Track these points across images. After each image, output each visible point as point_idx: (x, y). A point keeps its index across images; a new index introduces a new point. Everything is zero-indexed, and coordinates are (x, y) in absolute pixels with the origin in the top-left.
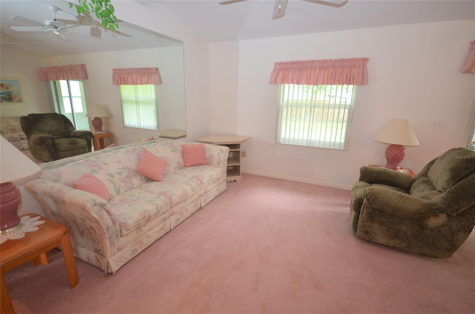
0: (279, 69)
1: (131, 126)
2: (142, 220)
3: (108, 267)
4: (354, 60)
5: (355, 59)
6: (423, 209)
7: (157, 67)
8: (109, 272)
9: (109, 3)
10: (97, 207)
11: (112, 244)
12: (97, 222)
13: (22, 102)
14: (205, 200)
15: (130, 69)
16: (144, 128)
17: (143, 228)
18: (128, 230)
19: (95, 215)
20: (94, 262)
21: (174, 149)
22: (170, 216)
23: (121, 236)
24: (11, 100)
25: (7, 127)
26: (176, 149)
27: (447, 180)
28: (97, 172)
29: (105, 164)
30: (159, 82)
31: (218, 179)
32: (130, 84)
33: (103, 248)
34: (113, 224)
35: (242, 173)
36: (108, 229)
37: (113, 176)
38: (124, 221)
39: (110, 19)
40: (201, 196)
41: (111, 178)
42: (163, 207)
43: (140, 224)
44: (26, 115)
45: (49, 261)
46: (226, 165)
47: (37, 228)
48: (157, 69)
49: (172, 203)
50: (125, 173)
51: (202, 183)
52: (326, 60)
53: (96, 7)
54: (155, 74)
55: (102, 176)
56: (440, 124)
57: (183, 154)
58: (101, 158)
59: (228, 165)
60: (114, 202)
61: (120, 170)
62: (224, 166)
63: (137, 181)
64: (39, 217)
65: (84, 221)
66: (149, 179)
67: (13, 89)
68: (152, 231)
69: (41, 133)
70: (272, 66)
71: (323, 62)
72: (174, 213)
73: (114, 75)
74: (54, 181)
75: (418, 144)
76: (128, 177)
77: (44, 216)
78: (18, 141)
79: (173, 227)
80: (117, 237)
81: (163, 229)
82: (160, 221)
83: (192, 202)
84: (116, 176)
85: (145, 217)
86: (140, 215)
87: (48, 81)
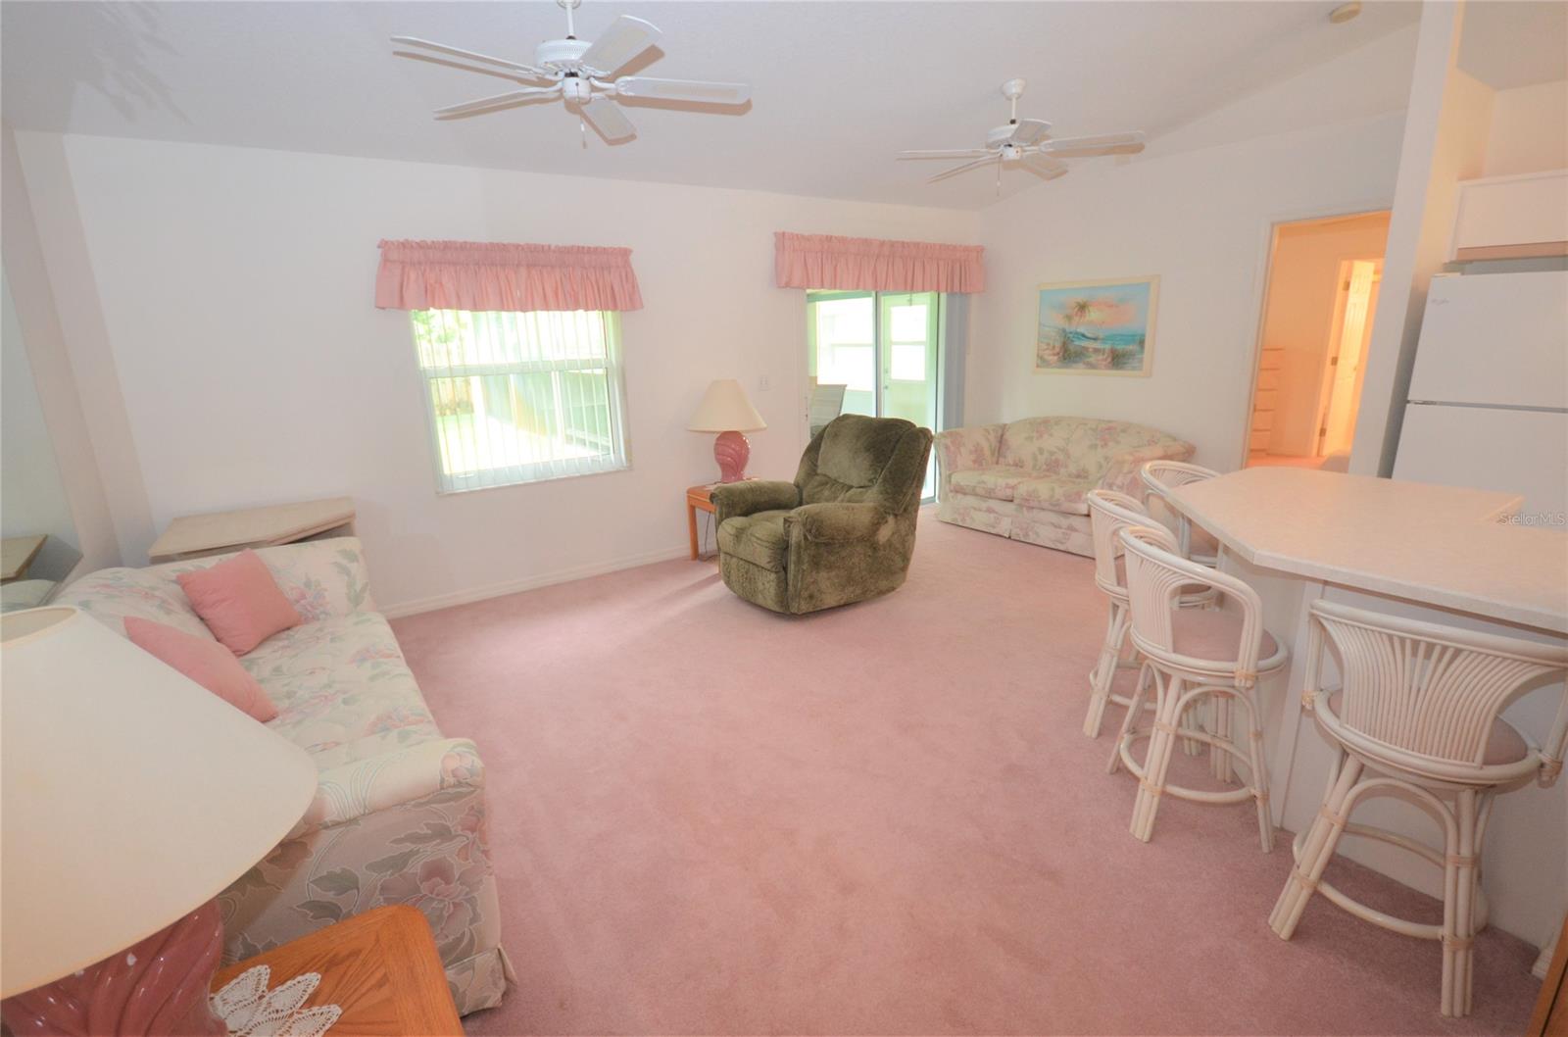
0: (402, 262)
6: (875, 516)
27: (871, 466)
70: (374, 253)
75: (765, 425)
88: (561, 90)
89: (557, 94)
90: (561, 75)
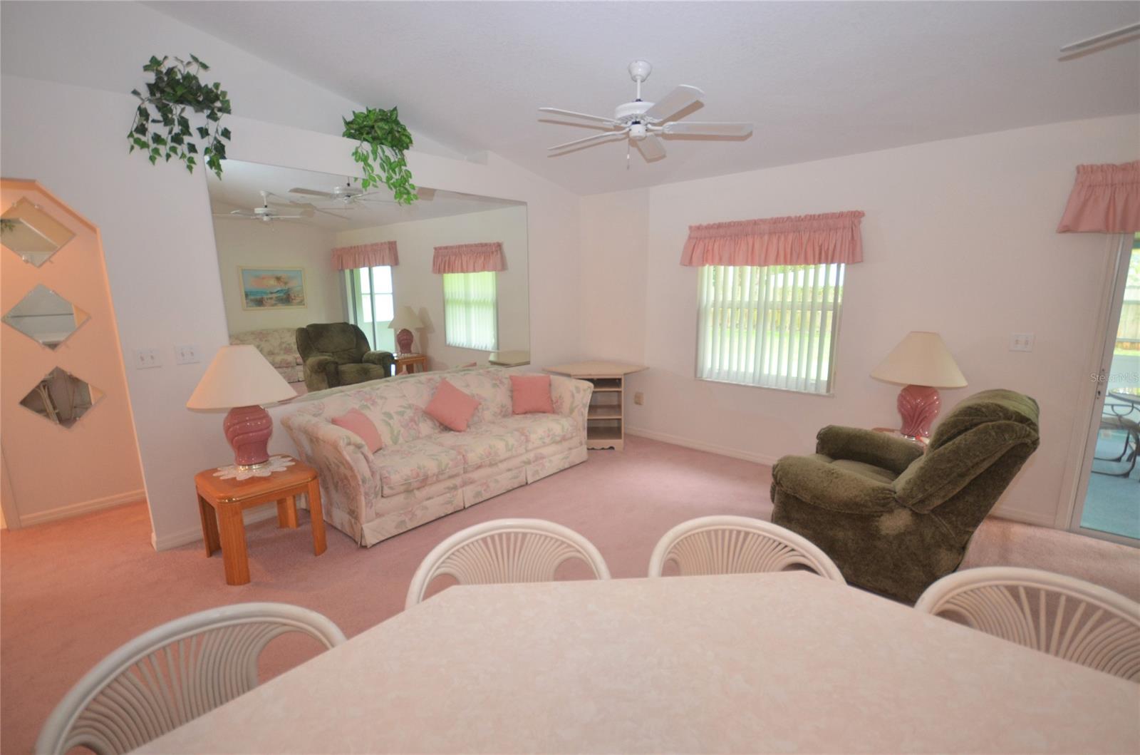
0: (697, 238)
1: (457, 345)
2: (414, 478)
3: (362, 536)
4: (833, 216)
5: (834, 214)
6: (863, 496)
7: (500, 242)
8: (363, 544)
9: (403, 168)
10: (351, 448)
11: (369, 504)
12: (351, 469)
13: (304, 305)
14: (537, 472)
15: (460, 247)
16: (476, 348)
17: (416, 492)
18: (391, 488)
19: (348, 458)
20: (347, 530)
21: (498, 382)
22: (464, 484)
23: (382, 496)
24: (289, 301)
25: (280, 345)
26: (501, 382)
28: (369, 408)
29: (382, 398)
30: (501, 267)
31: (564, 439)
32: (458, 272)
33: (357, 507)
34: (372, 476)
35: (625, 434)
36: (364, 481)
37: (390, 417)
38: (387, 475)
39: (406, 189)
40: (529, 463)
41: (387, 419)
42: (450, 466)
43: (410, 483)
44: (304, 326)
45: (298, 525)
46: (586, 418)
47: (285, 469)
48: (499, 246)
49: (467, 464)
50: (409, 413)
51: (527, 441)
52: (780, 218)
53: (387, 177)
54: (495, 253)
55: (375, 415)
56: (1027, 343)
57: (512, 391)
58: (378, 389)
59: (590, 418)
60: (385, 453)
61: (403, 409)
62: (582, 416)
63: (426, 427)
64: (290, 459)
65: (338, 467)
66: (446, 428)
67: (294, 284)
68: (431, 501)
69: (322, 355)
70: (686, 233)
71: (775, 223)
72: (472, 482)
73: (436, 257)
74: (315, 415)
75: (964, 383)
76: (412, 420)
77: (297, 458)
78: (293, 367)
79: (470, 505)
80: (376, 495)
81: (450, 502)
82: (445, 489)
83: (509, 470)
84: (395, 417)
85: (418, 475)
86: (412, 470)
87: (342, 270)
88: (627, 134)
89: (624, 136)
90: (630, 123)
